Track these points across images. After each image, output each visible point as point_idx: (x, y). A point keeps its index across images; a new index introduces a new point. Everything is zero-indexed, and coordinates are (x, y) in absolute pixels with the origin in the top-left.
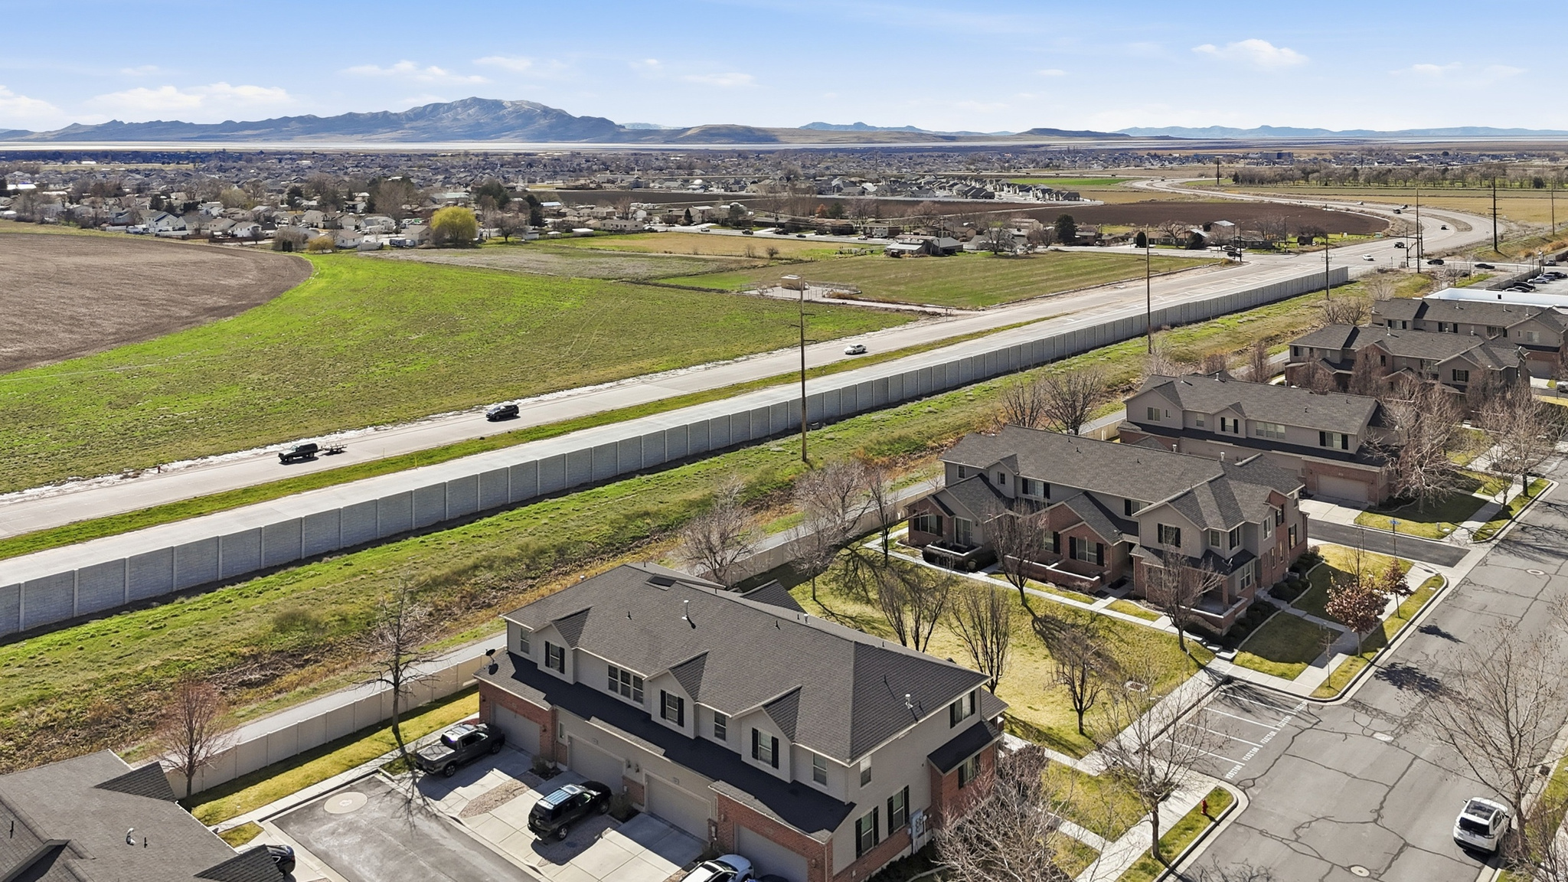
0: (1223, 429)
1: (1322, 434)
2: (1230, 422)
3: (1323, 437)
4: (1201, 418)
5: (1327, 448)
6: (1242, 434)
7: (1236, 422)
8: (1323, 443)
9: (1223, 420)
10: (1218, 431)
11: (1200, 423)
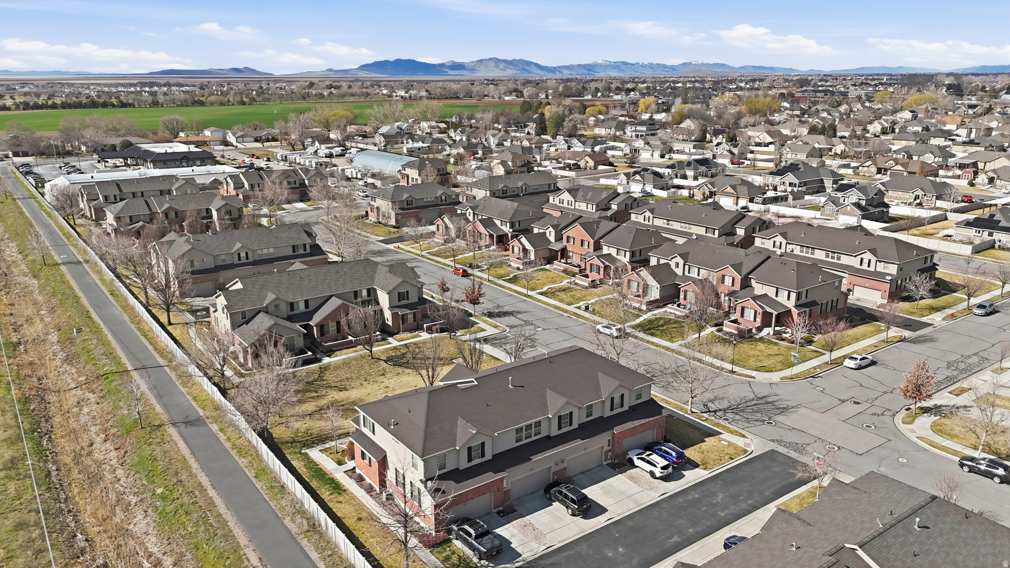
0: (240, 259)
1: (293, 247)
2: (243, 255)
3: (294, 248)
4: (224, 257)
5: (297, 253)
6: (251, 260)
7: (247, 253)
8: (294, 251)
9: (239, 254)
10: (237, 262)
11: (224, 260)
